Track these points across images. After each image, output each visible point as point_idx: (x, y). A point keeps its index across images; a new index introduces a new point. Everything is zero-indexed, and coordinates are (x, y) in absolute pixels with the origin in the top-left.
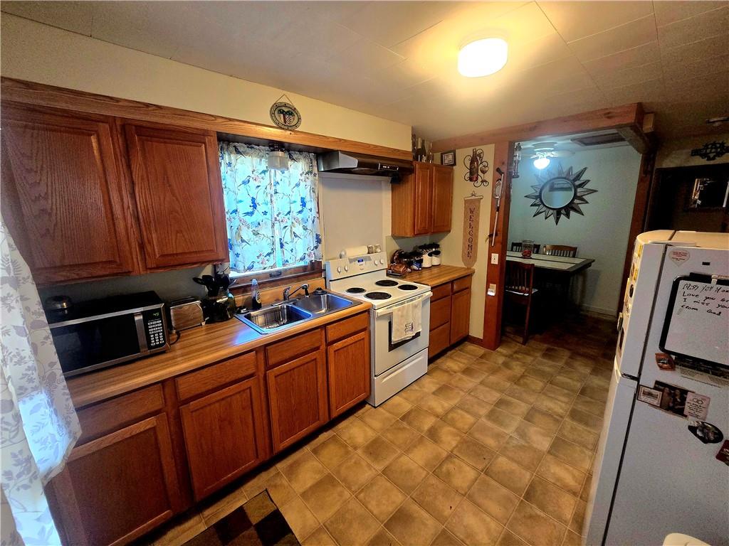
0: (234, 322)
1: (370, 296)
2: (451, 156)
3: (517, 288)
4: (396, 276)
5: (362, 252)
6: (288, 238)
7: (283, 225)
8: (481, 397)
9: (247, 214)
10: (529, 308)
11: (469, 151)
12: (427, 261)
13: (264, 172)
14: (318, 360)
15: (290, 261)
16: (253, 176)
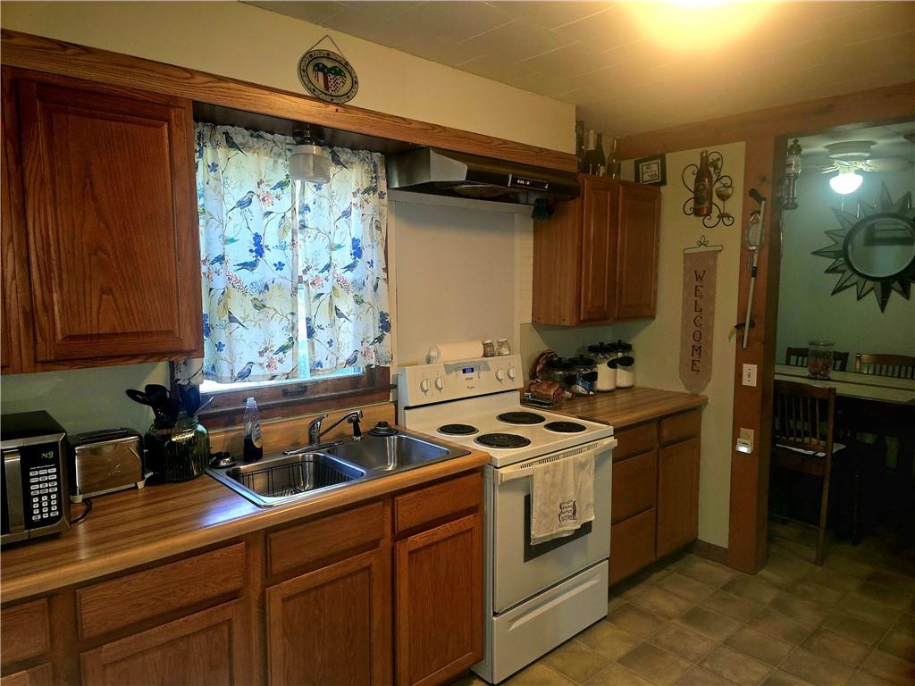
0: (204, 484)
1: (486, 440)
2: (655, 167)
3: (799, 440)
4: (540, 405)
5: (473, 352)
6: (322, 319)
7: (314, 291)
8: (727, 673)
9: (245, 265)
10: (827, 485)
11: (693, 156)
12: (606, 377)
13: (281, 185)
14: (373, 569)
15: (326, 365)
16: (259, 192)
